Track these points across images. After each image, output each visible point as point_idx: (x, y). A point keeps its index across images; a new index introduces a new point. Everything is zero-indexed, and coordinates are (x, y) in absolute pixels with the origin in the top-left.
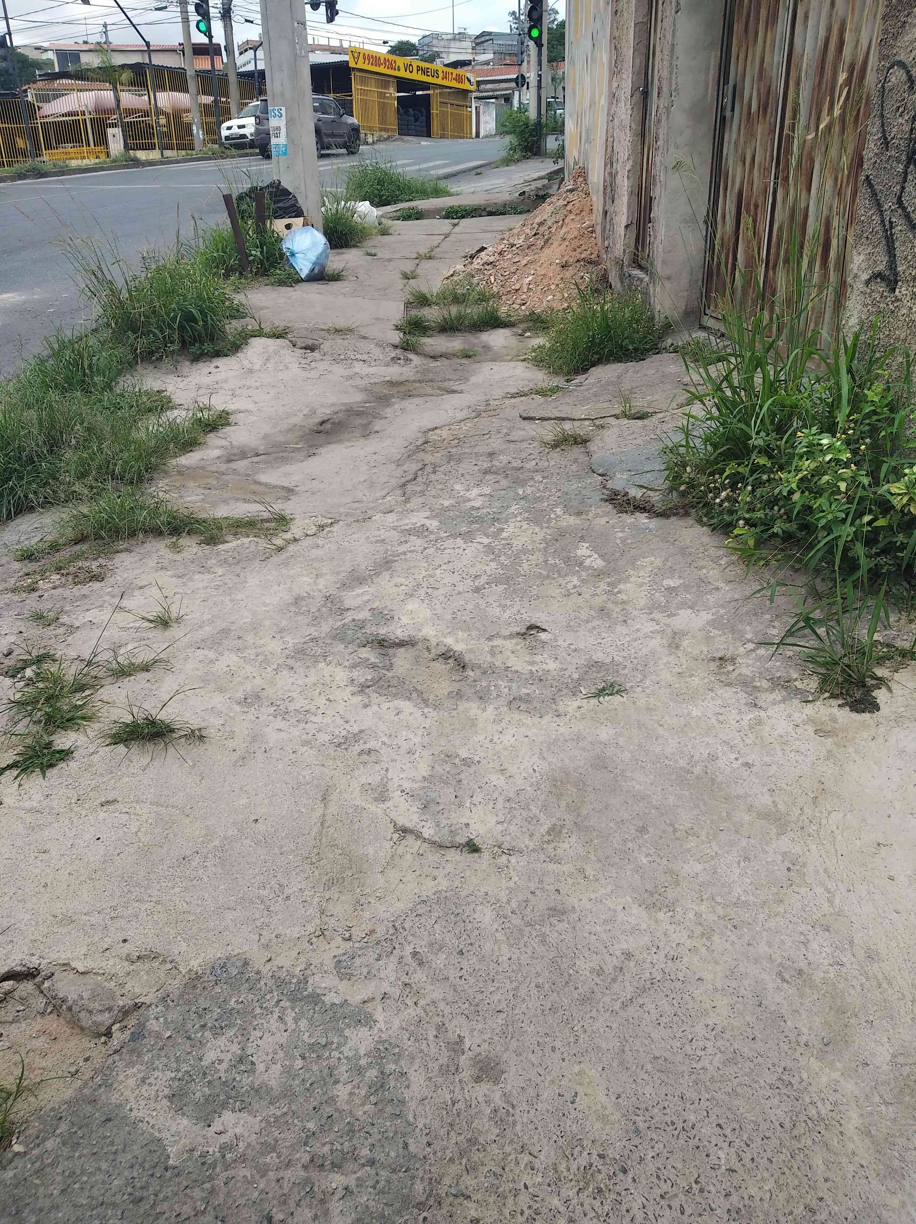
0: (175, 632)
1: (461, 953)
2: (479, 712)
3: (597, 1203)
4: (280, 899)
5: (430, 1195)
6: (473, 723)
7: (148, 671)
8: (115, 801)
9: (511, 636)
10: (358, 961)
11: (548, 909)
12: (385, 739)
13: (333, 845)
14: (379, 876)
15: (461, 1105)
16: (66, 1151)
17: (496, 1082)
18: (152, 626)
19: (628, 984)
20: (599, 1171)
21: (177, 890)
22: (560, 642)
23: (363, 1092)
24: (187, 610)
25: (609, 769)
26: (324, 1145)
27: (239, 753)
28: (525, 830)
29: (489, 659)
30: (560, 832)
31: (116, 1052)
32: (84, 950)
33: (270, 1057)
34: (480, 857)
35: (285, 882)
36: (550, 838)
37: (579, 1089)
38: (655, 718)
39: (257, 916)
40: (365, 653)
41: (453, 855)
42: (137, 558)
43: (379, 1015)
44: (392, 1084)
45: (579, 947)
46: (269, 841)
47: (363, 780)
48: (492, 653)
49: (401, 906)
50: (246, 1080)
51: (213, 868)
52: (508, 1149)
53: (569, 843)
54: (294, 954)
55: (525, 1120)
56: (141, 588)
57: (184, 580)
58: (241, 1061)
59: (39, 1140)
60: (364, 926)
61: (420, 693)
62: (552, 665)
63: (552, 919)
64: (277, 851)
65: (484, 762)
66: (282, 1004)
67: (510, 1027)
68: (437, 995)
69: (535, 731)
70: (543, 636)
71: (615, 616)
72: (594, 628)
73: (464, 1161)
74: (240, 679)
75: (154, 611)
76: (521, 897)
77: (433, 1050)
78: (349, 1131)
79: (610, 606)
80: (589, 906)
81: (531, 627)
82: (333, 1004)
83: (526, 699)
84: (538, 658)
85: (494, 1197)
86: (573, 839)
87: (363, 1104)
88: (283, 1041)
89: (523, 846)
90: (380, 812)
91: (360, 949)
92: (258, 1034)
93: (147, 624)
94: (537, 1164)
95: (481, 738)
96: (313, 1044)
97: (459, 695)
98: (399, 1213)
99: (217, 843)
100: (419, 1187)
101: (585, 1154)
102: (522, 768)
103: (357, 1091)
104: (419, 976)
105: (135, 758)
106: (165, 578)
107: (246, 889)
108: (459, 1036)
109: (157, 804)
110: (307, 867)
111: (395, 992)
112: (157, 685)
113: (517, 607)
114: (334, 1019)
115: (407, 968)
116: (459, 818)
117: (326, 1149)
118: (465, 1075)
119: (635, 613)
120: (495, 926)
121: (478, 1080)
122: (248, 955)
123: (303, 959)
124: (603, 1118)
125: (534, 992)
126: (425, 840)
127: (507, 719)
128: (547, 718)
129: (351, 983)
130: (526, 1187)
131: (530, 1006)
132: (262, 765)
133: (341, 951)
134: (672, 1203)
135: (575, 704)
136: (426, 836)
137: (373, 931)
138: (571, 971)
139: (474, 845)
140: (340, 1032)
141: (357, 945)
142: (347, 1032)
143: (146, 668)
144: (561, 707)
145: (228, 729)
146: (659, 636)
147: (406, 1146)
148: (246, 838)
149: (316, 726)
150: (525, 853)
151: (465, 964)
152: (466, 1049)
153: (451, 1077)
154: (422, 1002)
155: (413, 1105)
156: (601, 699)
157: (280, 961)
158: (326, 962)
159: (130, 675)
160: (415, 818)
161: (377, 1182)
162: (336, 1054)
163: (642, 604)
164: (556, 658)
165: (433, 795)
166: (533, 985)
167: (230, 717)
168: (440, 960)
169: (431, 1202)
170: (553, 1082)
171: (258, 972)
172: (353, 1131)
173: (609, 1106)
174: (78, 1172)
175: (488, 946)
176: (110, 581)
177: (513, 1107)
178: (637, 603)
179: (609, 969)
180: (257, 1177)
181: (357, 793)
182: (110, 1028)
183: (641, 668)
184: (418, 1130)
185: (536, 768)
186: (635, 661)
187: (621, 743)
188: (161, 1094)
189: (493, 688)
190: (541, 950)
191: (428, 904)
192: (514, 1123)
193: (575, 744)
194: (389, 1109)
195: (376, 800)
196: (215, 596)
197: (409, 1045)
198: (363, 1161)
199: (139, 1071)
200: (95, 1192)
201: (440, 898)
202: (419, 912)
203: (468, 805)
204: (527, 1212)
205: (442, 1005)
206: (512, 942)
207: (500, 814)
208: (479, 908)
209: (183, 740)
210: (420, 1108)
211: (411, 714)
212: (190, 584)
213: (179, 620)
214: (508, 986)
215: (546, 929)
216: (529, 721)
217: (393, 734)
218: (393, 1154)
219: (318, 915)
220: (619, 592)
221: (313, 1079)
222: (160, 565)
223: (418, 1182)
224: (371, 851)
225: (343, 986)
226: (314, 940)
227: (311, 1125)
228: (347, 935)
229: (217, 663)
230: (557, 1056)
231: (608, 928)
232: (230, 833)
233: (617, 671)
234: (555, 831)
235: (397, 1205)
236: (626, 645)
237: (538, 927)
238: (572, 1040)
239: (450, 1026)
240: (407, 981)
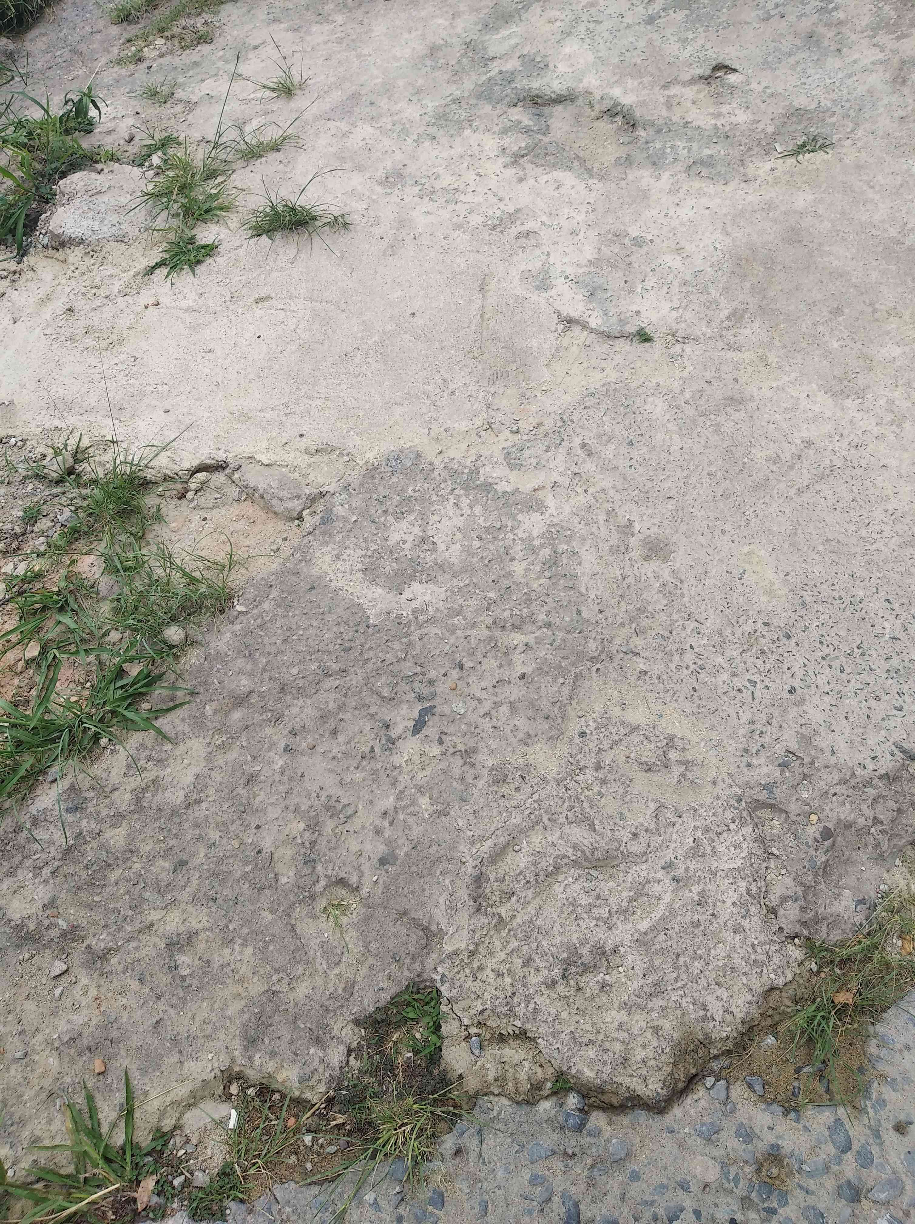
0: (300, 102)
1: (631, 443)
2: (652, 181)
3: (759, 663)
4: (445, 394)
5: (602, 652)
6: (645, 195)
7: (278, 150)
8: (268, 298)
9: (693, 81)
10: (527, 453)
11: (724, 399)
12: (544, 218)
13: (494, 339)
14: (545, 369)
15: (631, 580)
16: (280, 611)
17: (665, 560)
18: (275, 95)
19: (805, 471)
20: (763, 637)
21: (343, 386)
22: (754, 86)
23: (538, 568)
24: (310, 73)
25: (804, 243)
26: (504, 610)
27: (387, 240)
28: (702, 316)
29: (664, 113)
30: (742, 317)
31: (310, 533)
32: (264, 444)
33: (449, 539)
34: (651, 347)
35: (448, 377)
36: (730, 324)
37: (747, 567)
38: (865, 178)
39: (424, 410)
40: (517, 114)
41: (622, 345)
42: (244, 9)
43: (550, 501)
44: (565, 561)
45: (755, 435)
46: (429, 335)
47: (523, 267)
48: (669, 105)
49: (568, 398)
50: (430, 558)
51: (376, 364)
52: (675, 617)
53: (752, 328)
54: (464, 446)
55: (693, 593)
56: (256, 48)
57: (302, 35)
58: (423, 541)
59: (256, 603)
60: (531, 420)
61: (583, 161)
62: (742, 117)
63: (728, 409)
64: (437, 345)
65: (657, 241)
66: (456, 492)
67: (680, 513)
68: (607, 483)
69: (718, 201)
70: (732, 78)
71: (826, 43)
72: (798, 63)
73: (633, 626)
74: (379, 154)
75: (274, 77)
76: (695, 387)
77: (604, 532)
78: (526, 600)
79: (821, 29)
80: (769, 394)
81: (718, 68)
82: (505, 492)
83: (709, 162)
84: (725, 109)
85: (661, 655)
86: (757, 324)
87: (539, 578)
88: (460, 524)
89: (699, 333)
90: (543, 302)
91: (529, 441)
92: (437, 518)
93: (268, 93)
94: (703, 629)
95: (654, 212)
96: (488, 527)
97: (628, 161)
98: (574, 664)
99: (376, 338)
100: (592, 645)
101: (751, 622)
102: (701, 246)
103: (532, 567)
104: (589, 466)
105: (281, 251)
106: (280, 32)
107: (410, 384)
108: (629, 520)
109: (311, 299)
110: (469, 362)
111: (565, 481)
112: (290, 166)
113: (700, 42)
114: (506, 505)
115: (576, 458)
116: (629, 306)
117: (507, 614)
118: (635, 554)
119: (854, 37)
120: (667, 416)
121: (647, 558)
122: (420, 448)
123: (472, 452)
124: (770, 593)
125: (706, 479)
126: (592, 331)
127: (685, 187)
128: (732, 186)
129: (521, 473)
130: (692, 647)
131: (701, 492)
132: (412, 254)
133: (509, 444)
134: (832, 664)
135: (768, 166)
136: (593, 325)
137: (540, 424)
138: (746, 460)
139: (646, 334)
140: (514, 517)
141: (525, 437)
142: (520, 517)
143: (275, 147)
144: (750, 171)
145: (372, 213)
146: (881, 68)
147: (579, 613)
148: (405, 333)
149: (467, 206)
150: (701, 341)
151: (635, 454)
152: (636, 532)
153: (622, 556)
154: (591, 490)
155: (585, 579)
156: (800, 157)
157: (451, 453)
158: (495, 454)
159: (261, 156)
160: (581, 307)
161: (554, 640)
162: (510, 536)
163: (864, 24)
164: (748, 108)
165: (600, 281)
166: (705, 473)
167: (374, 201)
168: (609, 451)
169: (603, 656)
170: (721, 561)
171: (431, 464)
172: (530, 600)
173: (777, 582)
174: (294, 627)
175: (659, 437)
176: (220, 41)
177: (681, 581)
178: (858, 22)
179: (786, 456)
180: (447, 634)
181: (516, 281)
182: (300, 513)
183: (853, 114)
184: (590, 600)
185: (718, 246)
186: (848, 105)
187: (820, 212)
188: (355, 568)
189: (668, 150)
190: (714, 439)
191: (597, 396)
192: (682, 595)
193: (764, 215)
194: (562, 582)
195: (538, 288)
196: (339, 52)
197: (580, 529)
198: (540, 624)
199: (333, 549)
200: (311, 642)
201: (609, 390)
202: (587, 405)
203: (639, 290)
204: (692, 667)
205: (612, 493)
206: (684, 432)
207: (675, 298)
208: (650, 399)
209: (327, 228)
210: (592, 582)
211: (573, 187)
212: (308, 38)
213: (302, 86)
214: (679, 474)
215: (721, 419)
216: (711, 189)
217: (554, 212)
218: (567, 619)
219: (484, 409)
220: (835, 9)
221: (490, 557)
222: (271, 17)
223: (591, 641)
224: (534, 343)
225: (514, 476)
226: (482, 433)
227: (492, 595)
228: (515, 428)
229: (351, 136)
230: (726, 538)
231: (788, 417)
232: (388, 328)
233: (823, 120)
234: (736, 317)
235: (573, 659)
236: (837, 84)
237: (712, 416)
238: (743, 523)
239: (620, 512)
240: (577, 471)
